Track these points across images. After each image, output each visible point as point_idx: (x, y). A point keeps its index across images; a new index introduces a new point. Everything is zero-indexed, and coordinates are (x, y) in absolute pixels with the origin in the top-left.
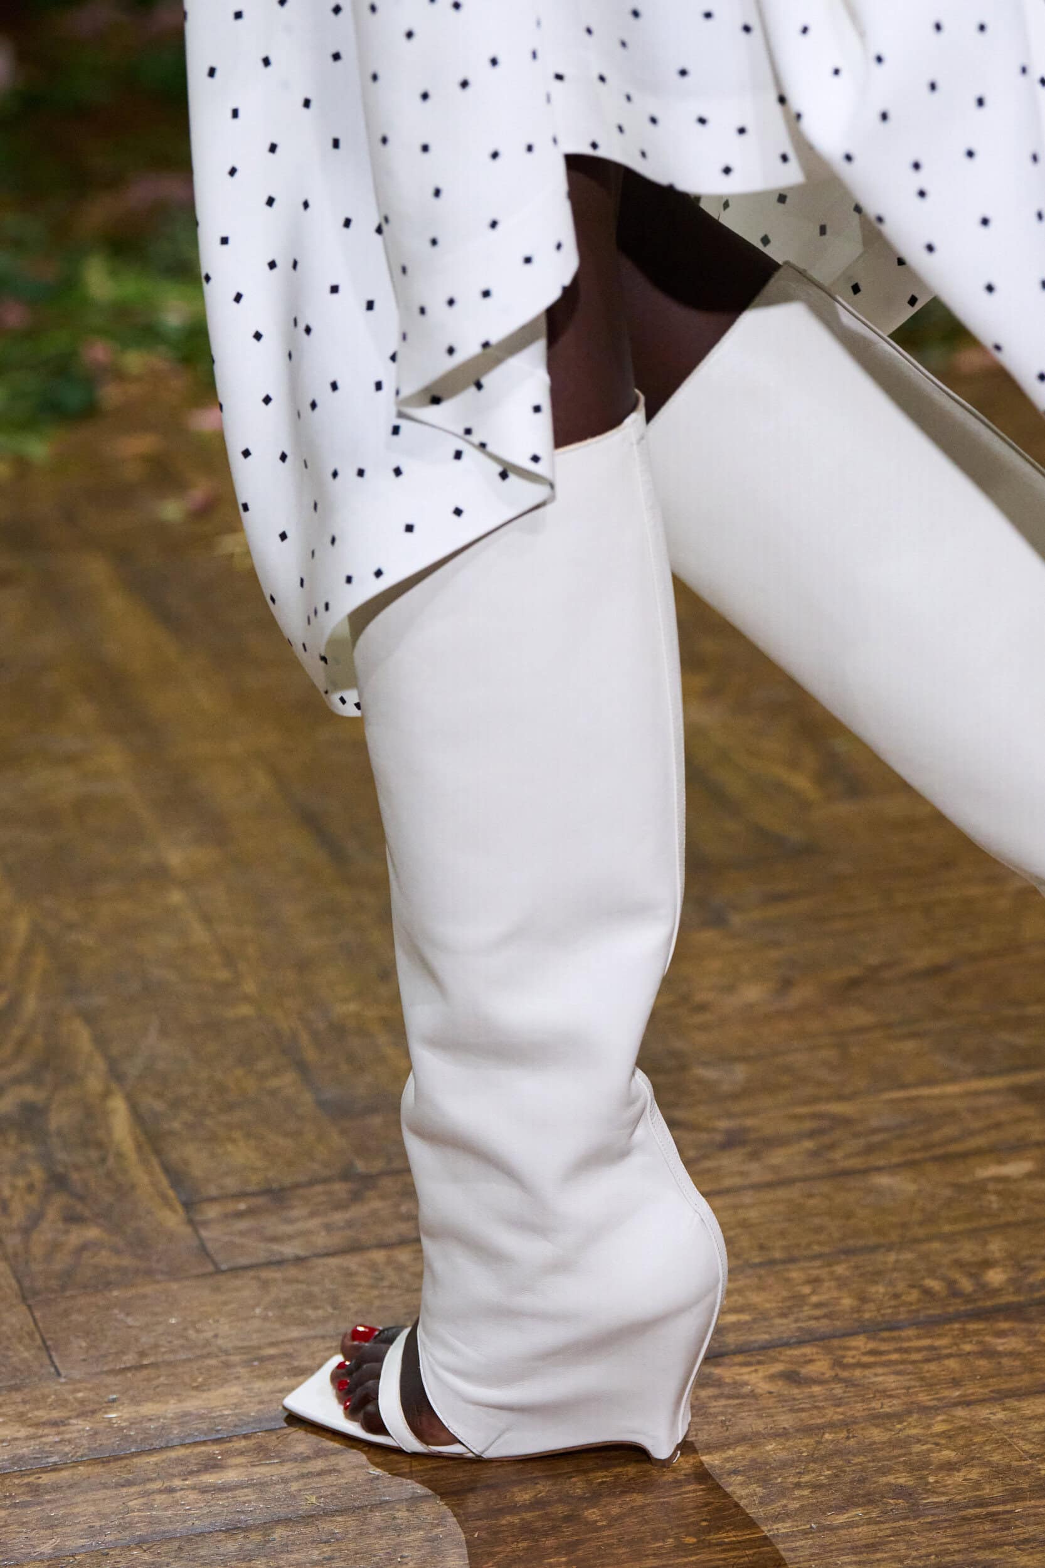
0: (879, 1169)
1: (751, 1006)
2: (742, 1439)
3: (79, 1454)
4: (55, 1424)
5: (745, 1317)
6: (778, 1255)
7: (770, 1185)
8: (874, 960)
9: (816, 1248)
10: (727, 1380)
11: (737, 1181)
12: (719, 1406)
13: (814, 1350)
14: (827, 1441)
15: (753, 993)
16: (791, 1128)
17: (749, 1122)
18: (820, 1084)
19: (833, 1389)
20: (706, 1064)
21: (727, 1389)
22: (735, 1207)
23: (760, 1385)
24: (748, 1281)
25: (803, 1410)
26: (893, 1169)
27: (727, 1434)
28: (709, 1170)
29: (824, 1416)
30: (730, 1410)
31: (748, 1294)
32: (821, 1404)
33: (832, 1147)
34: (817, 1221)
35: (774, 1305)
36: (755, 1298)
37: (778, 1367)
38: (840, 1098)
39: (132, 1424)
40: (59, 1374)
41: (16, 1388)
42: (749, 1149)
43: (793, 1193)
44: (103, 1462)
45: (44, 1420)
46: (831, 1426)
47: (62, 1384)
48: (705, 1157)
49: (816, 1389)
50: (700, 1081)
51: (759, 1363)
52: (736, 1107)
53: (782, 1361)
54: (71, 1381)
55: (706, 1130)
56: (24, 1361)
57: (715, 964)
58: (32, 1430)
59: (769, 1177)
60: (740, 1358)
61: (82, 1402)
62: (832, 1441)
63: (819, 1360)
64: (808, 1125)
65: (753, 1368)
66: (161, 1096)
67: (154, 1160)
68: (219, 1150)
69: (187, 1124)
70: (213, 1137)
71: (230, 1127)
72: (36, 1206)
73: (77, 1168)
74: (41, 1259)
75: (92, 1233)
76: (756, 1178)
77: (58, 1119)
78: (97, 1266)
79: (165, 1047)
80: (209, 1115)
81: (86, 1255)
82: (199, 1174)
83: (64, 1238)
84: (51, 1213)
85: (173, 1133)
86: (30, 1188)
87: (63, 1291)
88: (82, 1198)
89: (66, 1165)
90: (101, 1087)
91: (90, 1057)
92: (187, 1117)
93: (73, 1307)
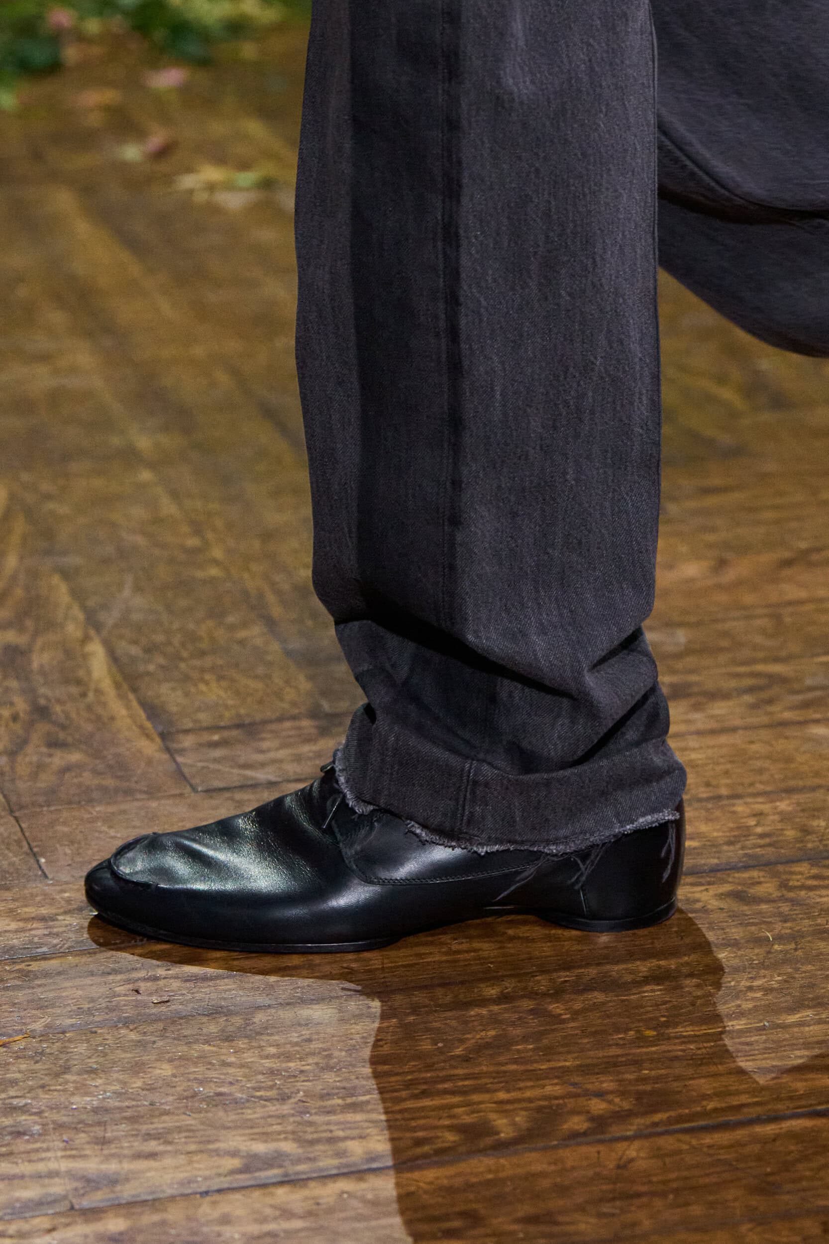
0: (815, 722)
1: (690, 581)
2: (696, 949)
3: (66, 946)
4: (43, 919)
6: (723, 791)
7: (713, 732)
8: (803, 545)
9: (759, 787)
11: (683, 728)
13: (761, 874)
14: (777, 951)
15: (691, 570)
16: (731, 684)
17: (692, 678)
18: (756, 648)
19: (780, 907)
23: (711, 902)
24: (697, 814)
25: (752, 924)
27: (682, 943)
29: (772, 930)
30: (685, 923)
32: (770, 919)
33: (770, 701)
34: (759, 764)
35: (721, 834)
36: (704, 828)
37: (727, 888)
38: (777, 660)
40: (46, 876)
41: (6, 888)
42: (693, 700)
43: (737, 739)
44: (89, 953)
45: (33, 915)
46: (780, 939)
47: (48, 885)
49: (764, 907)
51: (710, 883)
52: (679, 666)
53: (731, 883)
54: (57, 883)
56: (12, 864)
58: (21, 924)
59: (713, 725)
60: (691, 879)
61: (69, 901)
62: (781, 952)
63: (766, 882)
64: (747, 682)
65: (705, 888)
66: (135, 642)
67: (131, 696)
68: (193, 690)
69: (162, 667)
70: (186, 678)
71: (203, 670)
72: (21, 732)
73: (58, 701)
74: (26, 778)
75: (75, 757)
76: (700, 726)
77: (40, 659)
78: (79, 785)
79: (138, 601)
80: (182, 659)
81: (67, 776)
82: (174, 709)
83: (48, 760)
84: (36, 738)
85: (148, 674)
86: (15, 718)
87: (49, 806)
88: (64, 727)
89: (48, 699)
90: (79, 634)
91: (69, 607)
92: (161, 660)
93: (58, 819)
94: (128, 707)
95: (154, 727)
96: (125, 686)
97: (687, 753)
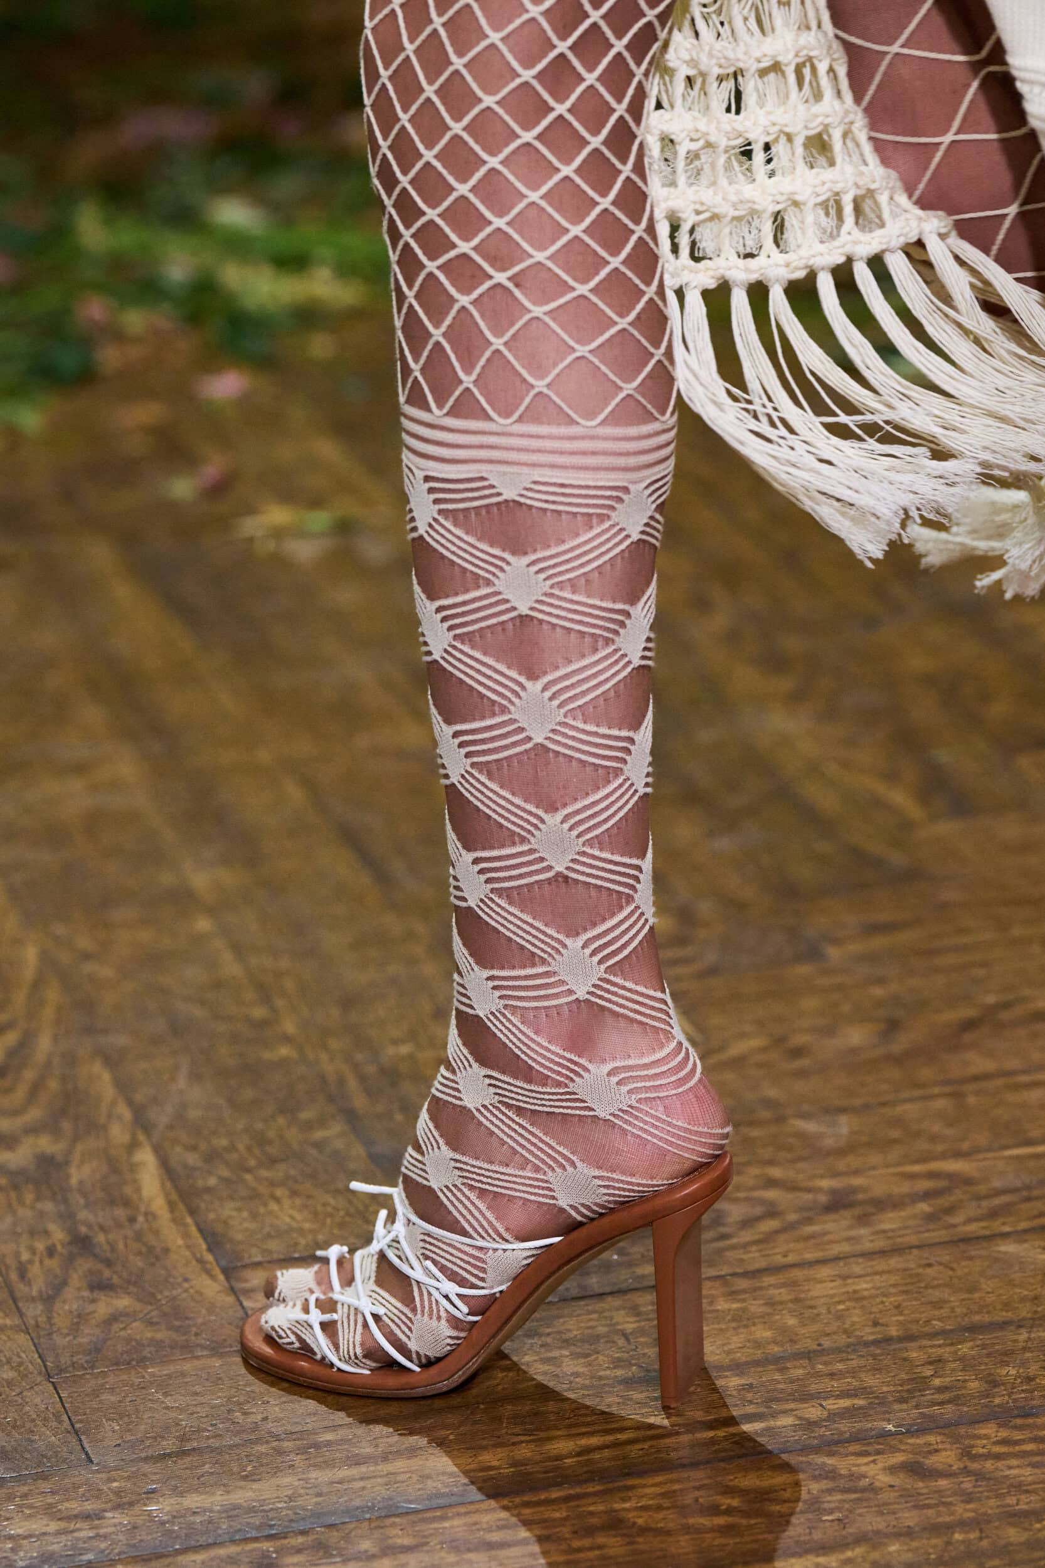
0: (1005, 1236)
1: (854, 1051)
2: (861, 1539)
3: (116, 1551)
4: (87, 1517)
5: (859, 1402)
6: (894, 1332)
7: (882, 1253)
8: (991, 999)
9: (937, 1324)
10: (842, 1472)
11: (846, 1248)
12: (834, 1502)
13: (939, 1439)
14: (958, 1541)
15: (855, 1036)
16: (905, 1188)
17: (857, 1181)
18: (933, 1138)
19: (962, 1482)
20: (804, 1116)
21: (842, 1481)
22: (845, 1277)
23: (879, 1477)
24: (862, 1362)
25: (929, 1506)
26: (1020, 1236)
27: (844, 1533)
28: (813, 1236)
29: (952, 1514)
30: (847, 1506)
31: (863, 1375)
32: (950, 1499)
33: (950, 1210)
34: (936, 1294)
35: (892, 1388)
36: (871, 1381)
37: (899, 1458)
38: (958, 1155)
39: (175, 1517)
40: (91, 1462)
41: (44, 1477)
42: (858, 1211)
43: (910, 1261)
44: (143, 1560)
45: (76, 1512)
46: (962, 1524)
47: (93, 1472)
48: (809, 1221)
49: (943, 1483)
50: (800, 1135)
51: (878, 1453)
52: (841, 1165)
53: (904, 1451)
54: (104, 1469)
55: (809, 1190)
56: (50, 1446)
57: (810, 1003)
58: (63, 1525)
59: (881, 1243)
60: (855, 1447)
61: (118, 1493)
62: (963, 1542)
63: (945, 1450)
64: (925, 1185)
65: (871, 1458)
66: (194, 1148)
67: (189, 1220)
68: (262, 1210)
69: (223, 1180)
70: (254, 1196)
71: (272, 1184)
72: (58, 1271)
73: (102, 1228)
74: (65, 1331)
75: (123, 1302)
76: (868, 1246)
77: (79, 1174)
78: (128, 1340)
79: (196, 1093)
80: (248, 1170)
81: (116, 1327)
82: (239, 1237)
83: (90, 1308)
84: (76, 1279)
85: (209, 1190)
86: (51, 1251)
87: (92, 1368)
88: (109, 1263)
89: (89, 1226)
90: (126, 1138)
91: (113, 1104)
92: (225, 1173)
93: (103, 1385)
94: (186, 1235)
95: (216, 1260)
96: (181, 1206)
97: (849, 1281)
